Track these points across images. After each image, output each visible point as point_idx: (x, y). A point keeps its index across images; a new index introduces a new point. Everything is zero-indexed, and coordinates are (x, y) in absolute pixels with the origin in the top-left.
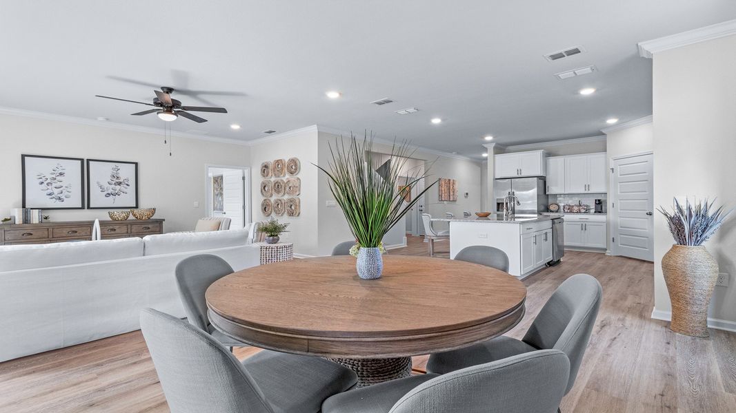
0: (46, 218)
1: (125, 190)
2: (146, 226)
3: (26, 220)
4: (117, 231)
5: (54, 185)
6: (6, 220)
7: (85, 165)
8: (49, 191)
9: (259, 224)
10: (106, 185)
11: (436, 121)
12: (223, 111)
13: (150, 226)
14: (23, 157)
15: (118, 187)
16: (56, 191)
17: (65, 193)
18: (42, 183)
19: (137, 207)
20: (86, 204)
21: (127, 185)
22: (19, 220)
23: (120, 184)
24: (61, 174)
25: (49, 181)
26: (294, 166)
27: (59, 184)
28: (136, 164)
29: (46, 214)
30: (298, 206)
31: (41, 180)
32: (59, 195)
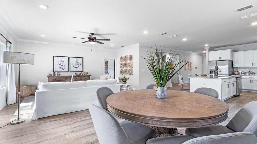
0: (59, 75)
1: (80, 66)
2: (85, 77)
3: (54, 75)
4: (78, 79)
5: (61, 65)
6: (50, 75)
7: (69, 58)
8: (60, 67)
9: (120, 77)
10: (75, 65)
11: (185, 40)
12: (109, 40)
13: (87, 77)
14: (54, 56)
15: (78, 65)
16: (62, 67)
17: (64, 67)
18: (58, 64)
19: (83, 71)
20: (69, 71)
21: (80, 65)
22: (53, 75)
23: (78, 64)
24: (63, 61)
25: (60, 64)
26: (131, 58)
27: (62, 65)
28: (83, 58)
29: (59, 73)
30: (132, 71)
31: (58, 63)
32: (63, 68)
